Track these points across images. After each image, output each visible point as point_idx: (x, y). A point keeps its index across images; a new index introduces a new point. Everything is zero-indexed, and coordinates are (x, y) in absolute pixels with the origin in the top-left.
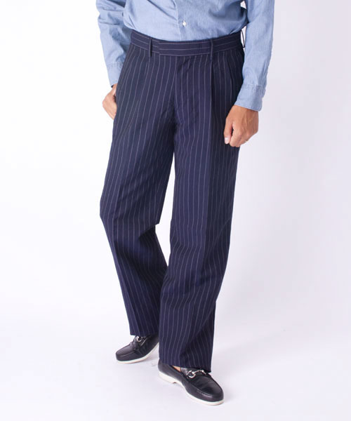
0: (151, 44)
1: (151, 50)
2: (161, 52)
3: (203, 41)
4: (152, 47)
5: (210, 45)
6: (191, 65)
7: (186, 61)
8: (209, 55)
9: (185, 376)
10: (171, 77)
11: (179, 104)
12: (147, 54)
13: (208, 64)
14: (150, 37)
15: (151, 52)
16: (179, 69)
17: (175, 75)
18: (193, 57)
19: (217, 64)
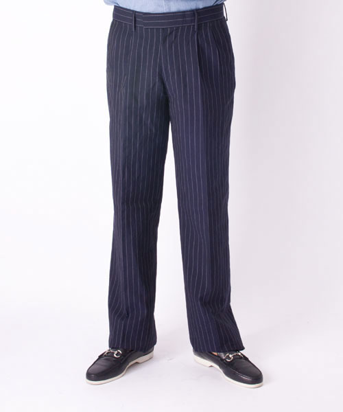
0: (135, 18)
1: (135, 24)
2: (145, 24)
3: (187, 11)
4: (135, 21)
5: (194, 16)
6: (176, 37)
7: (171, 33)
8: (194, 25)
9: (222, 360)
10: (157, 50)
11: (168, 77)
12: (131, 29)
13: (193, 35)
14: (133, 11)
15: (135, 26)
16: (164, 40)
17: (161, 47)
18: (177, 29)
19: (202, 35)
